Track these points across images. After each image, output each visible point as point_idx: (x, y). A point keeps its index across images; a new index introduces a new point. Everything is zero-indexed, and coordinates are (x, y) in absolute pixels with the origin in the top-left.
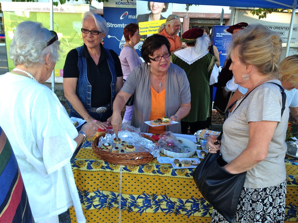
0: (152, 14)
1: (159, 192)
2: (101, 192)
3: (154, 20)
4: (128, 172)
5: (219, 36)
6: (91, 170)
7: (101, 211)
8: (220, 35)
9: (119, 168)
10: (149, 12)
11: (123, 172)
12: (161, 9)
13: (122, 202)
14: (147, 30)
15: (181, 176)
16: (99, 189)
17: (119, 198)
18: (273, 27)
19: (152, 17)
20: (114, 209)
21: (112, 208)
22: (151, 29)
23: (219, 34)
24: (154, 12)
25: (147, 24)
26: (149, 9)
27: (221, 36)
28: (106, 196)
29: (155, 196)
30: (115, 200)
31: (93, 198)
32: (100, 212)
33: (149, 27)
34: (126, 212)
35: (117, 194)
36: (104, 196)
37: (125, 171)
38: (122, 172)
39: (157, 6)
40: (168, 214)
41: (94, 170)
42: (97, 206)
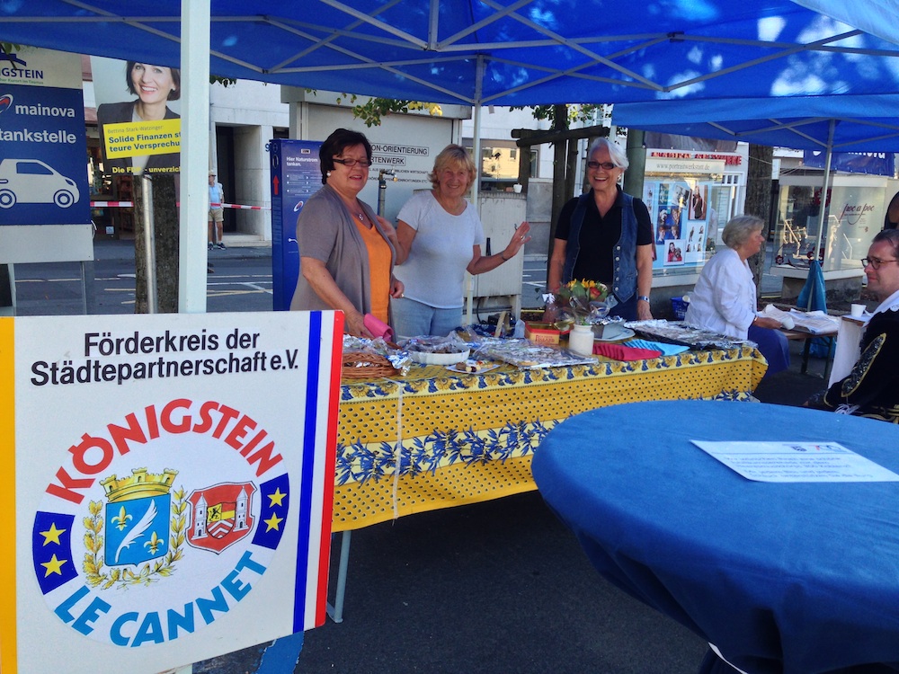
0: (140, 105)
1: (461, 425)
2: (364, 446)
3: (149, 120)
4: (412, 394)
5: (294, 164)
6: (349, 401)
7: (364, 487)
8: (295, 162)
9: (398, 389)
10: (133, 98)
11: (404, 395)
12: (166, 93)
13: (402, 458)
14: (130, 143)
15: (494, 387)
16: (362, 440)
17: (398, 453)
18: (382, 146)
19: (141, 112)
20: (384, 478)
21: (381, 477)
22: (142, 142)
23: (292, 159)
24: (146, 98)
25: (128, 130)
26: (133, 90)
27: (297, 164)
28: (373, 454)
29: (452, 434)
30: (388, 461)
31: (351, 458)
32: (362, 489)
33: (136, 138)
34: (408, 476)
35: (392, 445)
36: (369, 454)
37: (408, 394)
38: (401, 397)
39: (153, 84)
40: (471, 465)
41: (355, 399)
42: (358, 475)
